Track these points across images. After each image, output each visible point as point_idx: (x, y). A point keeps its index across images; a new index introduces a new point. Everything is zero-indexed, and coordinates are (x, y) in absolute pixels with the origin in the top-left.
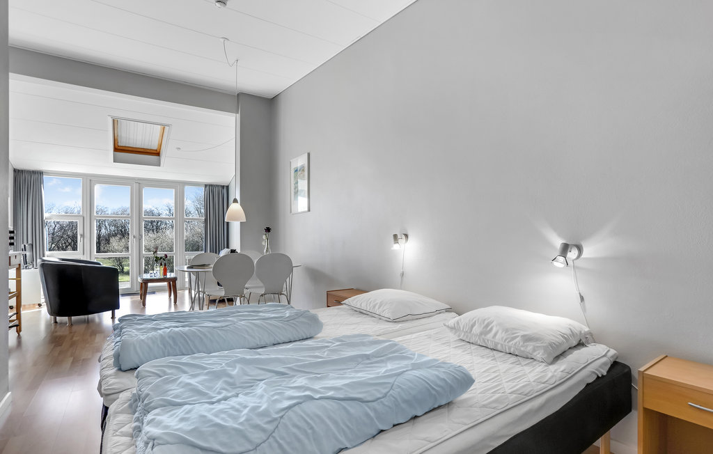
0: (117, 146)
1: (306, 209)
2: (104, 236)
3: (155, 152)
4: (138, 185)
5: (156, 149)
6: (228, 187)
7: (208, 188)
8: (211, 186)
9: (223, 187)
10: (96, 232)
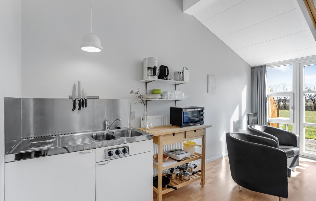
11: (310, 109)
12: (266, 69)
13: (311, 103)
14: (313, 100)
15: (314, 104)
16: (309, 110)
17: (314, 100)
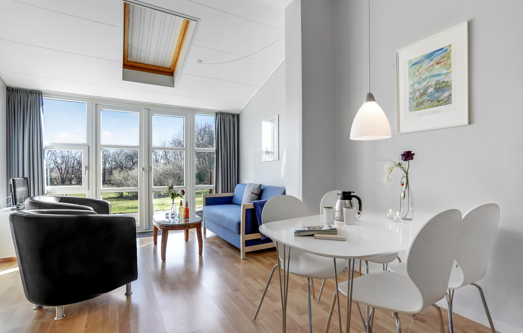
0: (126, 62)
1: (466, 122)
2: (108, 169)
3: (169, 71)
4: (148, 111)
5: (169, 66)
6: (238, 116)
7: (219, 116)
8: (222, 114)
9: (233, 115)
10: (102, 166)
11: (56, 183)
12: (42, 98)
13: (56, 174)
14: (59, 170)
15: (61, 174)
16: (55, 185)
17: (61, 169)
